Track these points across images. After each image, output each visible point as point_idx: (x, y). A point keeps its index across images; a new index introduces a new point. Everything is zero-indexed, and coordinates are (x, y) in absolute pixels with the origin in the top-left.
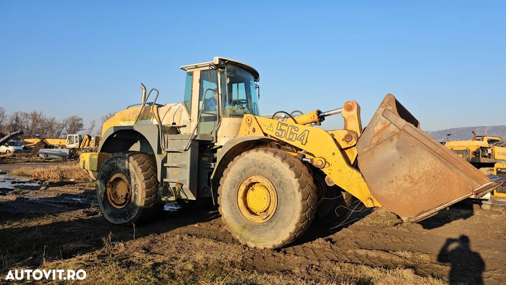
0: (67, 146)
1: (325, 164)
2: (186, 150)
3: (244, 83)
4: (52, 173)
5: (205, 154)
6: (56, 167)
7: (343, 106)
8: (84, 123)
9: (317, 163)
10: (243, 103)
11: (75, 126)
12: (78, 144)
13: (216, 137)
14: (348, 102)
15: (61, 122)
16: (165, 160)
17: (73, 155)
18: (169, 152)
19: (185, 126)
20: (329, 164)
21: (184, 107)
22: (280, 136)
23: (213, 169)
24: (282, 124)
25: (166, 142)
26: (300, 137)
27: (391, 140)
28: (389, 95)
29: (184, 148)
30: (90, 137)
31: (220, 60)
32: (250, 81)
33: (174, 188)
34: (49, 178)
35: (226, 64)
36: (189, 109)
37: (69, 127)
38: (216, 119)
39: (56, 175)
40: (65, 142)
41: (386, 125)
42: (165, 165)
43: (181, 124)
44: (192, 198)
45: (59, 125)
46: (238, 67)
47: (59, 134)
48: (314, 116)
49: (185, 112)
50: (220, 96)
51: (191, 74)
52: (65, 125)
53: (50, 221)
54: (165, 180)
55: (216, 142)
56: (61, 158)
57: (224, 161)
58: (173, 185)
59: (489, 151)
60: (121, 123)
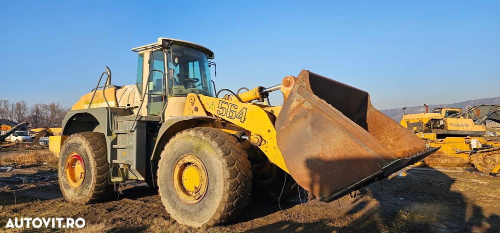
1: (262, 141)
2: (131, 131)
3: (198, 62)
5: (156, 134)
7: (281, 82)
9: (254, 140)
10: (194, 82)
13: (164, 117)
14: (286, 78)
16: (115, 142)
18: (119, 134)
19: (137, 107)
20: (265, 142)
21: (136, 89)
22: (221, 114)
24: (223, 102)
25: (116, 124)
26: (239, 114)
27: (306, 117)
28: (303, 70)
29: (130, 129)
31: (164, 41)
33: (122, 169)
35: (172, 44)
36: (141, 90)
38: (164, 99)
41: (301, 101)
42: (115, 146)
43: (135, 105)
44: (141, 177)
46: (185, 46)
48: (256, 93)
49: (137, 93)
50: (166, 76)
51: (142, 56)
54: (114, 161)
55: (164, 122)
58: (121, 166)
59: (442, 123)
60: (85, 106)
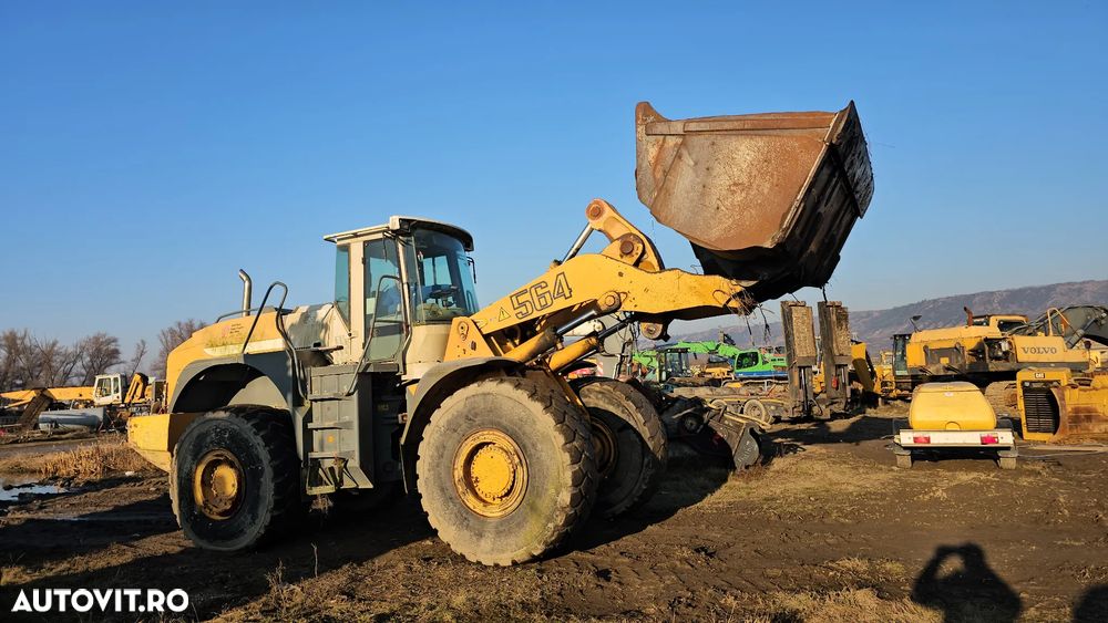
0: (97, 401)
1: (620, 298)
2: (349, 394)
3: (445, 257)
4: (84, 461)
5: (385, 398)
6: (90, 449)
8: (121, 349)
10: (448, 295)
11: (102, 356)
12: (119, 394)
13: (404, 364)
15: (71, 350)
16: (308, 418)
17: (114, 421)
18: (316, 401)
19: (341, 348)
20: (626, 293)
21: (335, 312)
22: (525, 315)
23: (404, 425)
24: (519, 294)
26: (556, 292)
29: (346, 391)
30: (145, 379)
31: (402, 221)
32: (458, 252)
33: (332, 469)
34: (78, 472)
35: (414, 227)
36: (347, 315)
37: (88, 359)
38: (401, 329)
39: (92, 465)
40: (91, 393)
42: (310, 426)
43: (332, 345)
44: (366, 484)
45: (66, 356)
47: (67, 375)
49: (338, 321)
51: (346, 249)
52: (79, 356)
53: (128, 557)
54: (312, 455)
55: (405, 374)
56: (85, 430)
57: (422, 410)
58: (328, 464)
59: (1005, 346)
60: (206, 350)
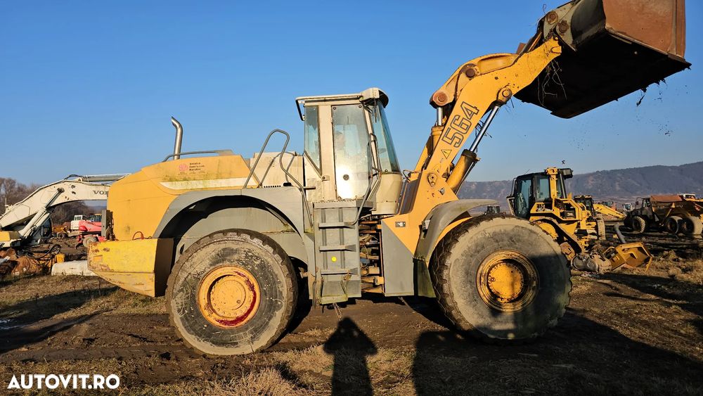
13: (376, 203)
19: (314, 188)
49: (310, 167)
55: (376, 210)
60: (164, 184)
